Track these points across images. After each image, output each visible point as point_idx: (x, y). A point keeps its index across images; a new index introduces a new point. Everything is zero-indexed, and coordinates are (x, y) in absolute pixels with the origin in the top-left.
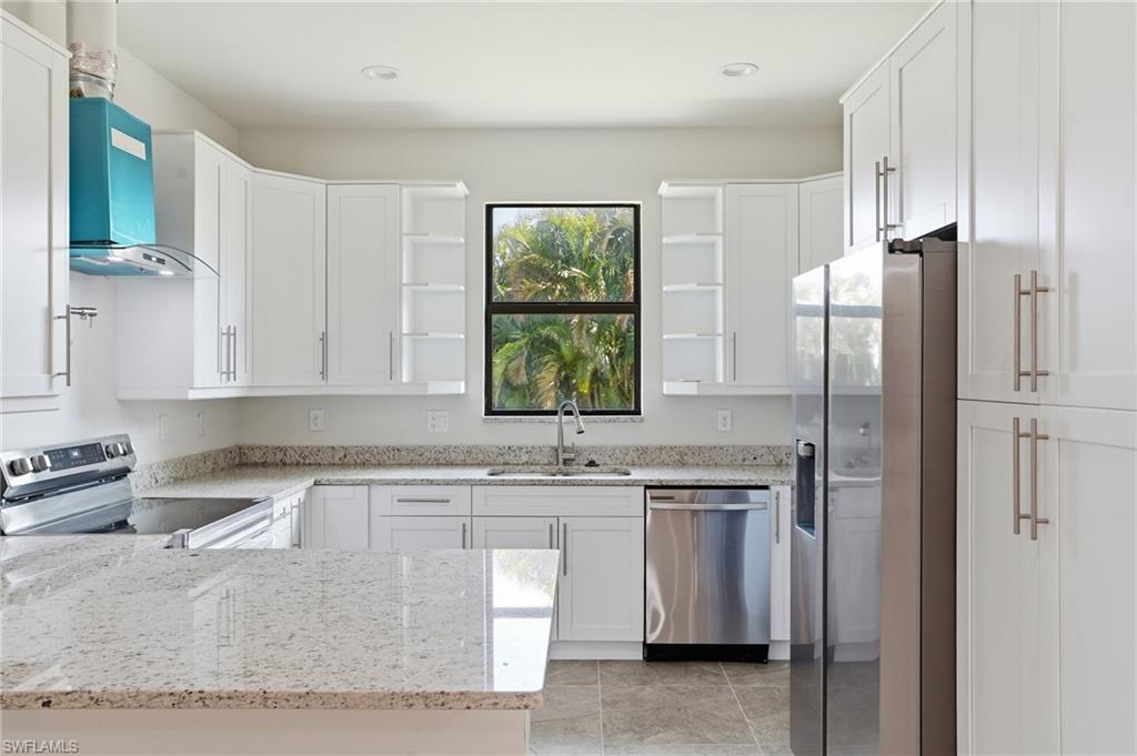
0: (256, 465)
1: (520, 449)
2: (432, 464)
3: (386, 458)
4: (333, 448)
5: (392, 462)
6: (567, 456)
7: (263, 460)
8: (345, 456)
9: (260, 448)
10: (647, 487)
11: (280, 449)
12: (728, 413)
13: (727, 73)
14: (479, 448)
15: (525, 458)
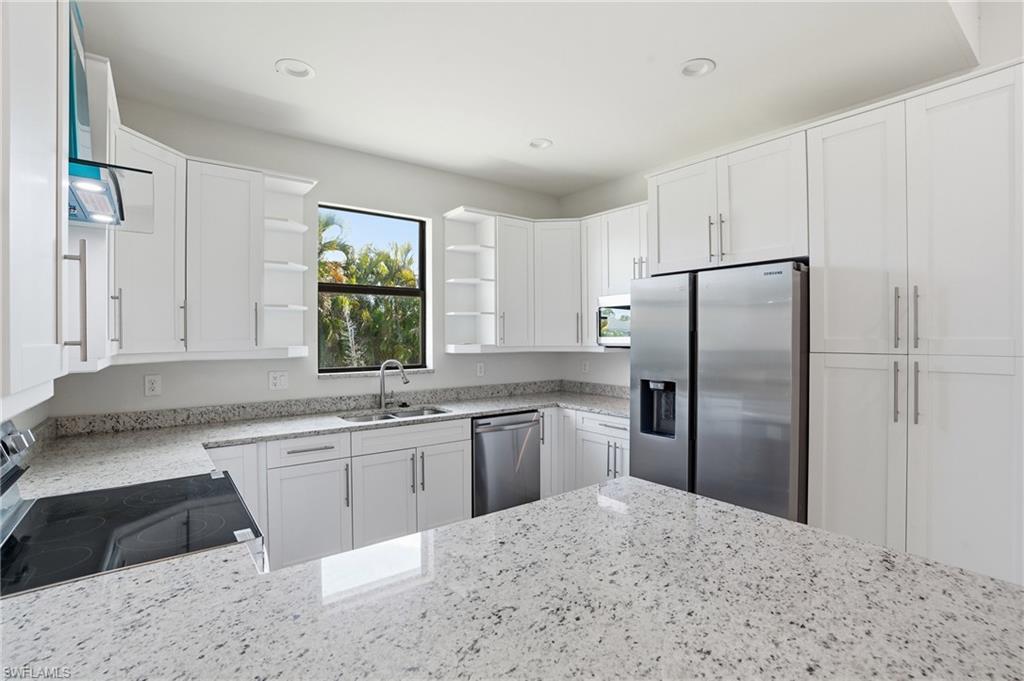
0: (79, 435)
1: (349, 398)
2: (276, 417)
3: (230, 415)
4: (175, 411)
5: (237, 418)
6: (388, 400)
7: (87, 430)
8: (188, 417)
9: (84, 418)
10: (473, 419)
11: (110, 416)
12: (482, 364)
13: (532, 145)
14: (316, 400)
15: (353, 404)
